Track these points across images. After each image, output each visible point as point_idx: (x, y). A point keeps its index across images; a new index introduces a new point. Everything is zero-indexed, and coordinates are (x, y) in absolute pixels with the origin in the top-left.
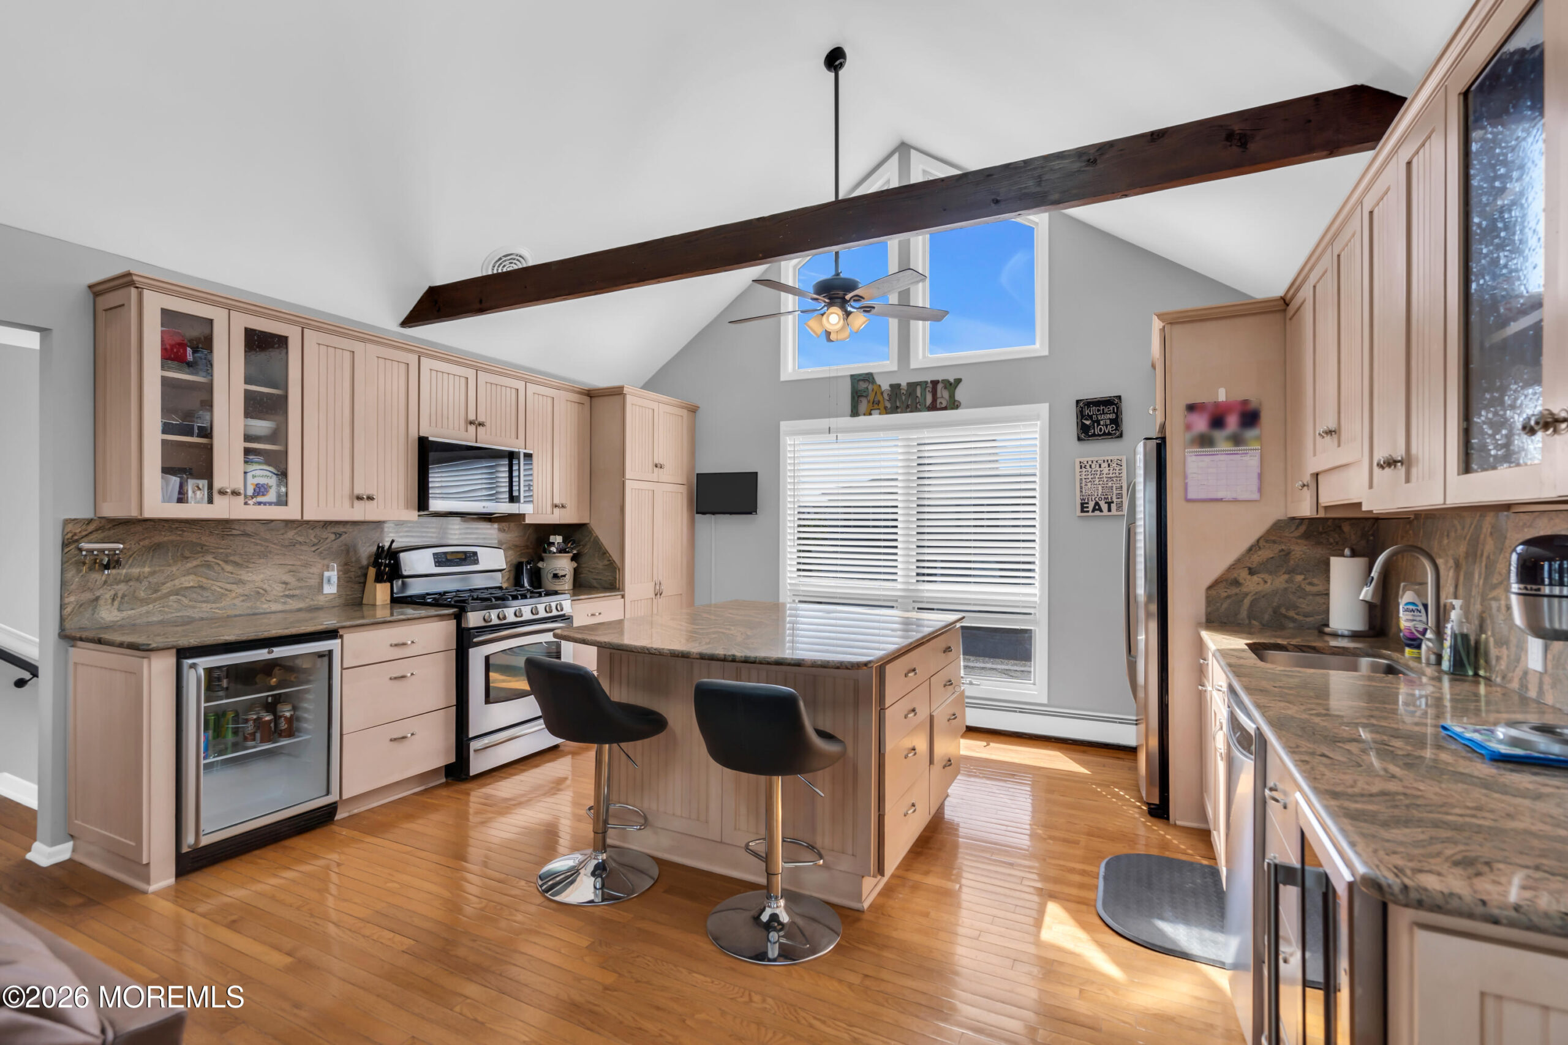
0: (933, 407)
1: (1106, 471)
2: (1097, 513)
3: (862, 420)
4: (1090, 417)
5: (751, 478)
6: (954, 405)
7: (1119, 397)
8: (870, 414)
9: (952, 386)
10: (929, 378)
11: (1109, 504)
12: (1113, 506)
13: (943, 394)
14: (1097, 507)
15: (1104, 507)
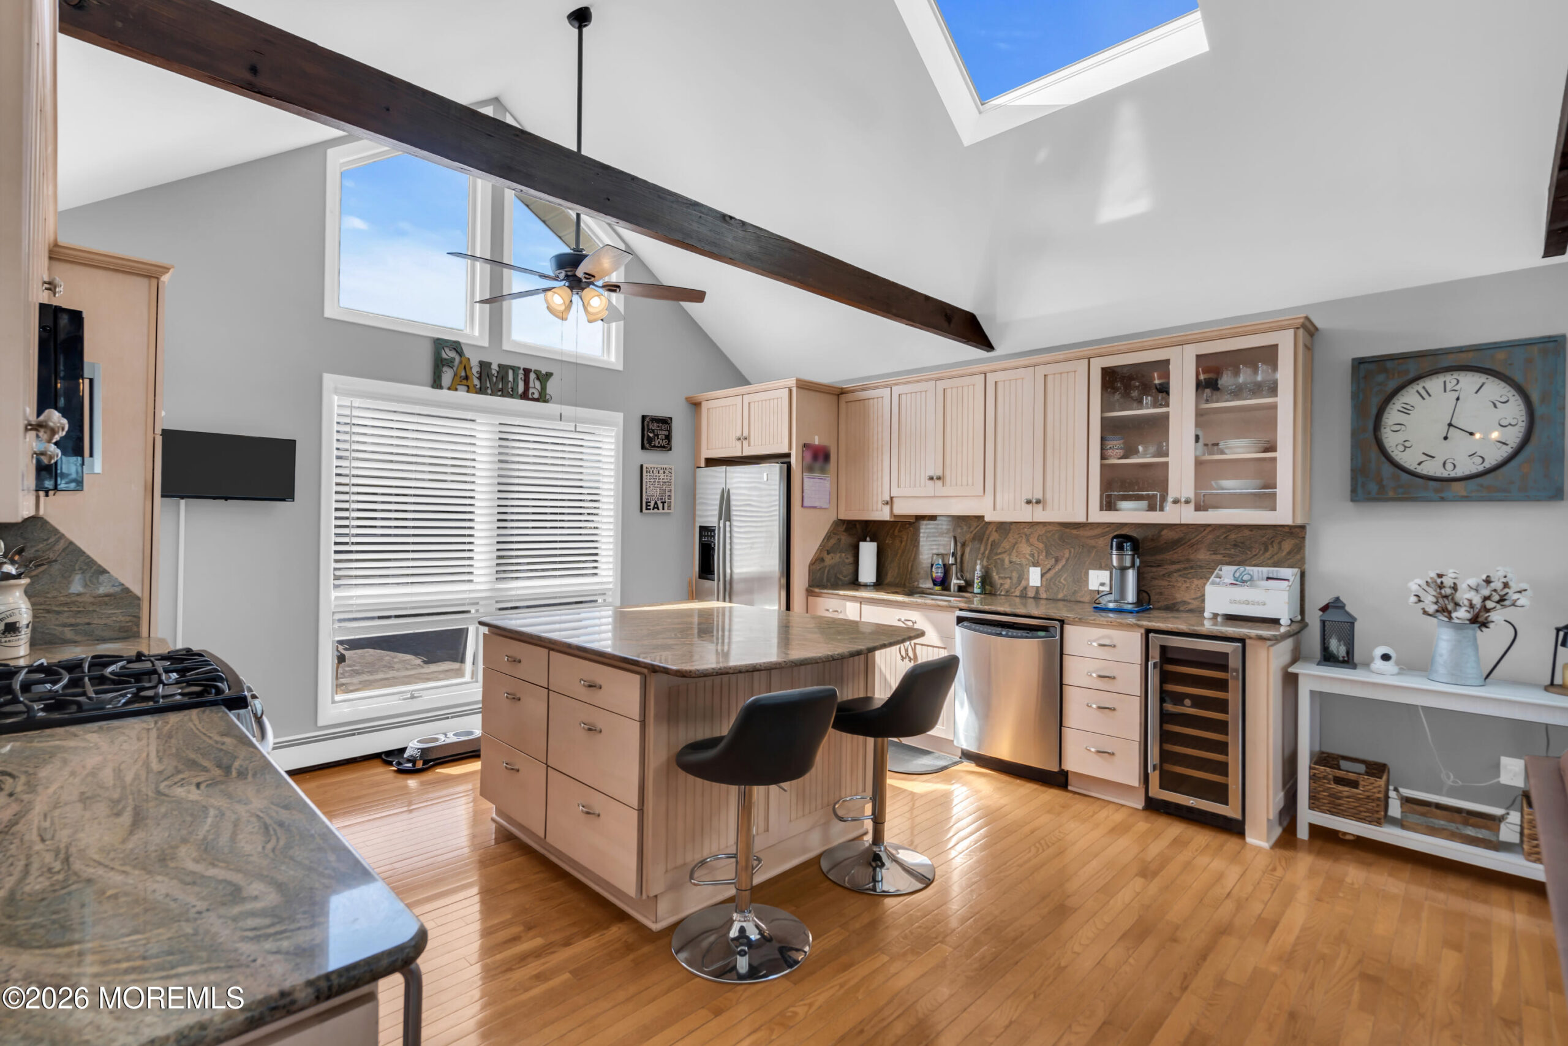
0: (525, 396)
1: (662, 477)
2: (656, 510)
3: (444, 394)
4: (653, 431)
5: (285, 448)
6: (543, 398)
7: (671, 419)
8: (456, 390)
9: (544, 378)
10: (523, 364)
11: (663, 503)
12: (666, 505)
13: (535, 385)
14: (656, 507)
15: (660, 506)
